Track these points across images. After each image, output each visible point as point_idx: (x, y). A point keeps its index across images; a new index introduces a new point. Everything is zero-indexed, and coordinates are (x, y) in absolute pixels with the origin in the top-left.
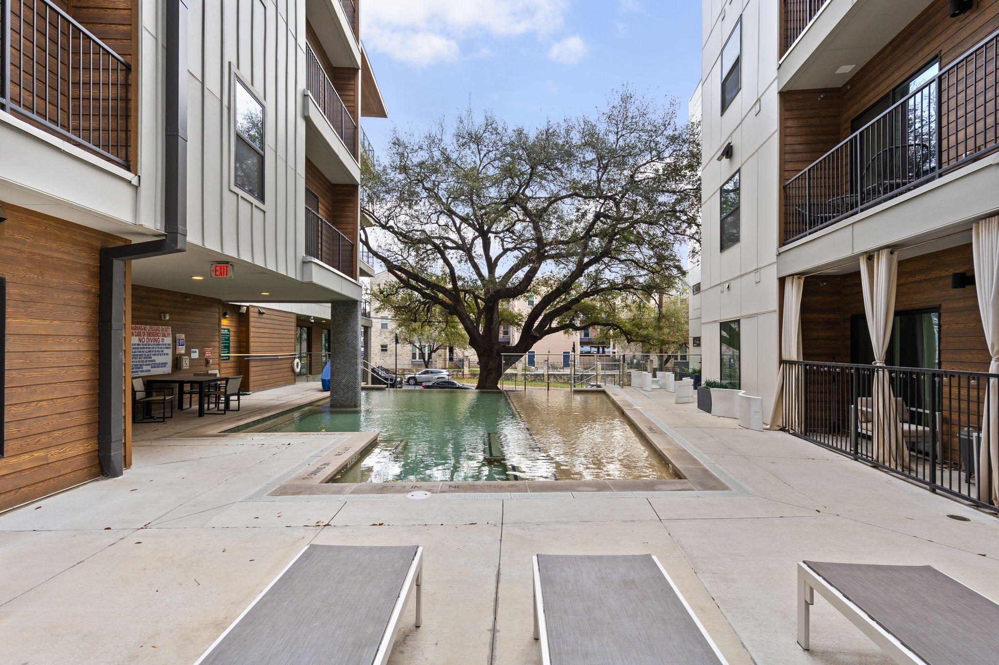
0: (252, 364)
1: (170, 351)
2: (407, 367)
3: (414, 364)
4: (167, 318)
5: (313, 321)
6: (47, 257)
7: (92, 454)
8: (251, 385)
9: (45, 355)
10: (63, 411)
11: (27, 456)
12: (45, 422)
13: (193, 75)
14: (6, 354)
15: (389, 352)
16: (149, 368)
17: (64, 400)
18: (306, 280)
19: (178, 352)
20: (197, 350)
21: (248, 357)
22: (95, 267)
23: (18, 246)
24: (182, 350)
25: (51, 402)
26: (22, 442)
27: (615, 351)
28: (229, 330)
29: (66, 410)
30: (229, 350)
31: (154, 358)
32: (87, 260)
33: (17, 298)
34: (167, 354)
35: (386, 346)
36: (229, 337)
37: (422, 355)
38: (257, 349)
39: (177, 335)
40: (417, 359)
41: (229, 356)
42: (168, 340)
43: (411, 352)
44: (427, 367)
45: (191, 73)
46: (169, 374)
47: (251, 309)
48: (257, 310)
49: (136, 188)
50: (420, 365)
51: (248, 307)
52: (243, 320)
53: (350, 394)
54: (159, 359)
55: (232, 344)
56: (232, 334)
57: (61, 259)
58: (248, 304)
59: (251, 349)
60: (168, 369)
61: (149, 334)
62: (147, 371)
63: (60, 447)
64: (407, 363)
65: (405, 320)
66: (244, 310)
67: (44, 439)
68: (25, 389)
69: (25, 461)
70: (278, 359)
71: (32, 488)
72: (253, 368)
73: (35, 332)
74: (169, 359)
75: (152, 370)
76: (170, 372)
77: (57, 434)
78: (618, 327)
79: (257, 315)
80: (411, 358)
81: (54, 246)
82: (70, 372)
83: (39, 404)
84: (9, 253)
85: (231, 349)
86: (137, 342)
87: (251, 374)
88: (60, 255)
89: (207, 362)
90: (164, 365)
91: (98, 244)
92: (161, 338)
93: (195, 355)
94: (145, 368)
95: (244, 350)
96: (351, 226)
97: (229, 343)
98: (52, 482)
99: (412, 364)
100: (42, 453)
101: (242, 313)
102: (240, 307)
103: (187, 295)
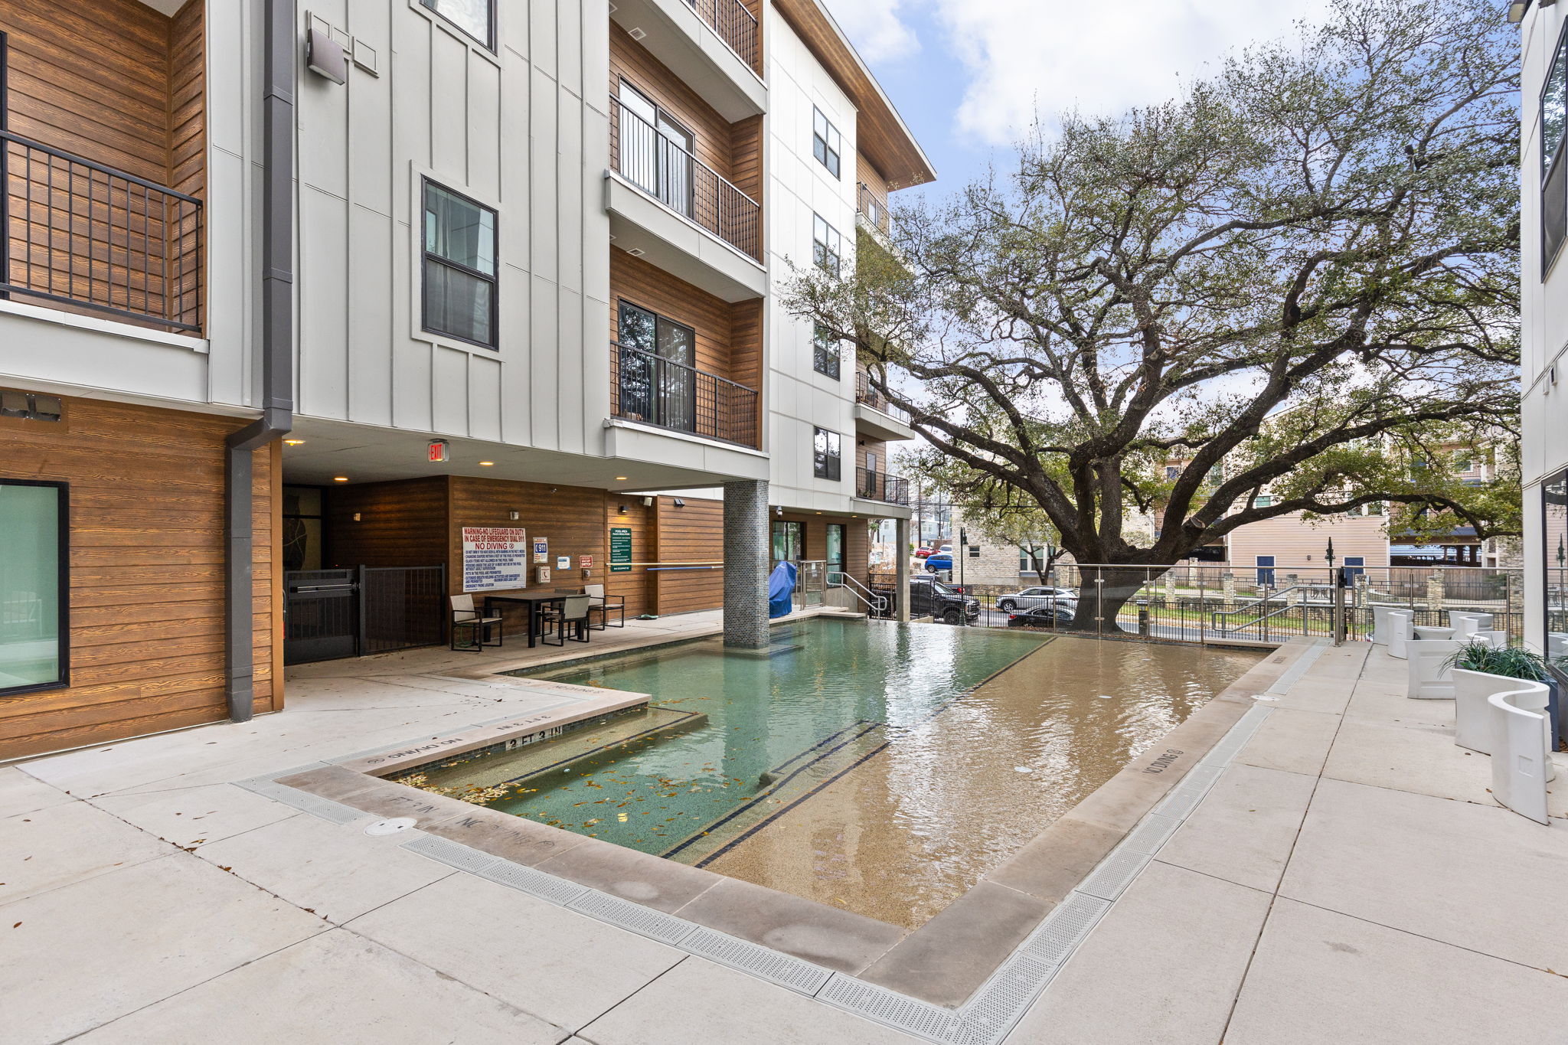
0: (661, 577)
1: (523, 560)
2: (1012, 583)
3: (1023, 579)
4: (517, 517)
5: (781, 513)
6: (137, 454)
7: (216, 690)
8: (661, 605)
9: (134, 570)
10: (163, 637)
11: (107, 688)
12: (136, 649)
13: (325, 192)
14: (71, 570)
15: (981, 558)
16: (491, 581)
17: (167, 623)
18: (609, 455)
19: (536, 561)
20: (568, 559)
21: (656, 566)
22: (216, 461)
23: (90, 444)
24: (543, 558)
25: (145, 626)
26: (100, 671)
27: (1496, 555)
28: (629, 531)
29: (170, 636)
30: (630, 557)
31: (498, 568)
32: (207, 453)
33: (89, 504)
34: (519, 564)
35: (977, 549)
36: (630, 540)
37: (1036, 564)
38: (668, 554)
39: (535, 539)
40: (1029, 570)
41: (630, 567)
42: (521, 546)
43: (1019, 558)
44: (1044, 583)
45: (320, 191)
46: (522, 590)
47: (660, 500)
48: (672, 501)
49: (206, 356)
50: (1033, 580)
51: (655, 499)
52: (649, 514)
53: (748, 626)
54: (506, 570)
55: (634, 550)
56: (634, 535)
57: (159, 455)
58: (654, 493)
59: (661, 556)
60: (521, 583)
61: (491, 539)
62: (488, 585)
63: (161, 680)
64: (1011, 575)
65: (975, 506)
66: (649, 502)
67: (134, 669)
68: (103, 610)
69: (104, 693)
70: (711, 570)
71: (116, 725)
72: (664, 583)
73: (118, 543)
74: (522, 570)
75: (496, 584)
76: (524, 586)
77: (155, 663)
78: (1447, 503)
79: (672, 508)
80: (1018, 568)
81: (149, 440)
82: (177, 590)
83: (126, 629)
84: (77, 453)
85: (634, 557)
86: (474, 548)
87: (661, 590)
88: (159, 451)
89: (584, 575)
90: (515, 577)
91: (223, 433)
92: (508, 543)
93: (564, 564)
94: (485, 581)
95: (652, 557)
96: (755, 364)
97: (630, 548)
98: (148, 721)
99: (1020, 578)
100: (132, 686)
101: (648, 507)
102: (643, 498)
103: (550, 487)
